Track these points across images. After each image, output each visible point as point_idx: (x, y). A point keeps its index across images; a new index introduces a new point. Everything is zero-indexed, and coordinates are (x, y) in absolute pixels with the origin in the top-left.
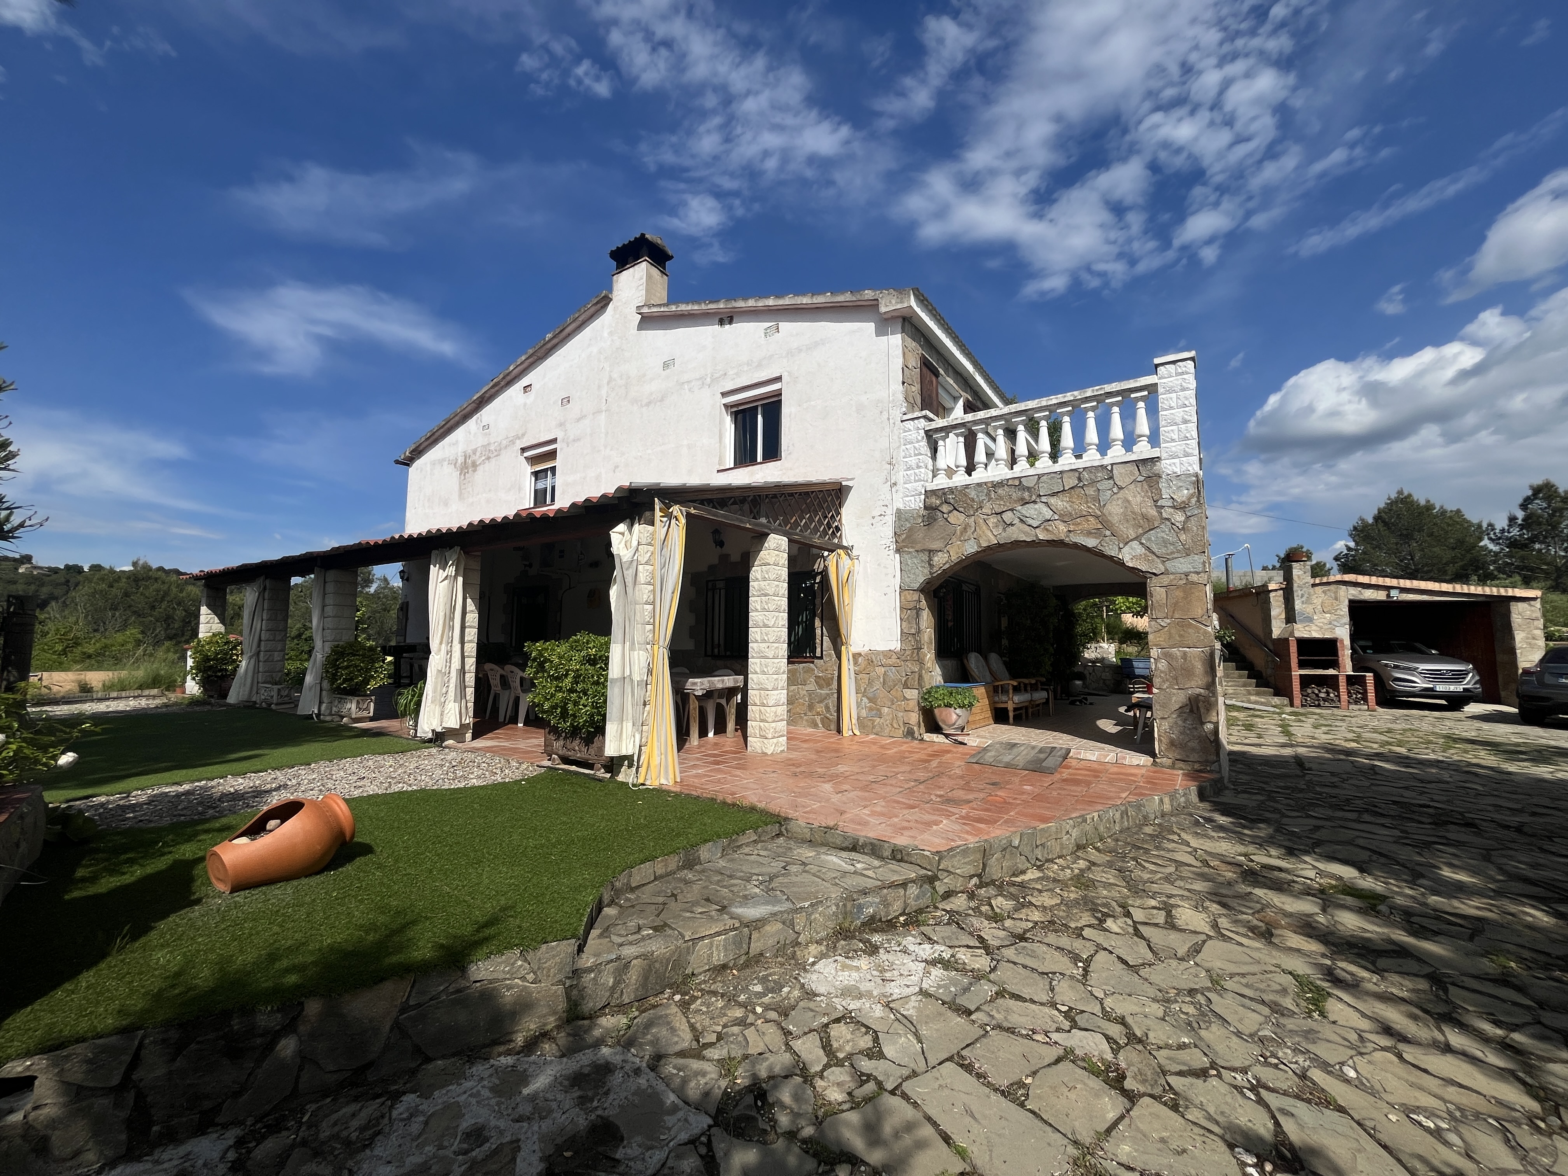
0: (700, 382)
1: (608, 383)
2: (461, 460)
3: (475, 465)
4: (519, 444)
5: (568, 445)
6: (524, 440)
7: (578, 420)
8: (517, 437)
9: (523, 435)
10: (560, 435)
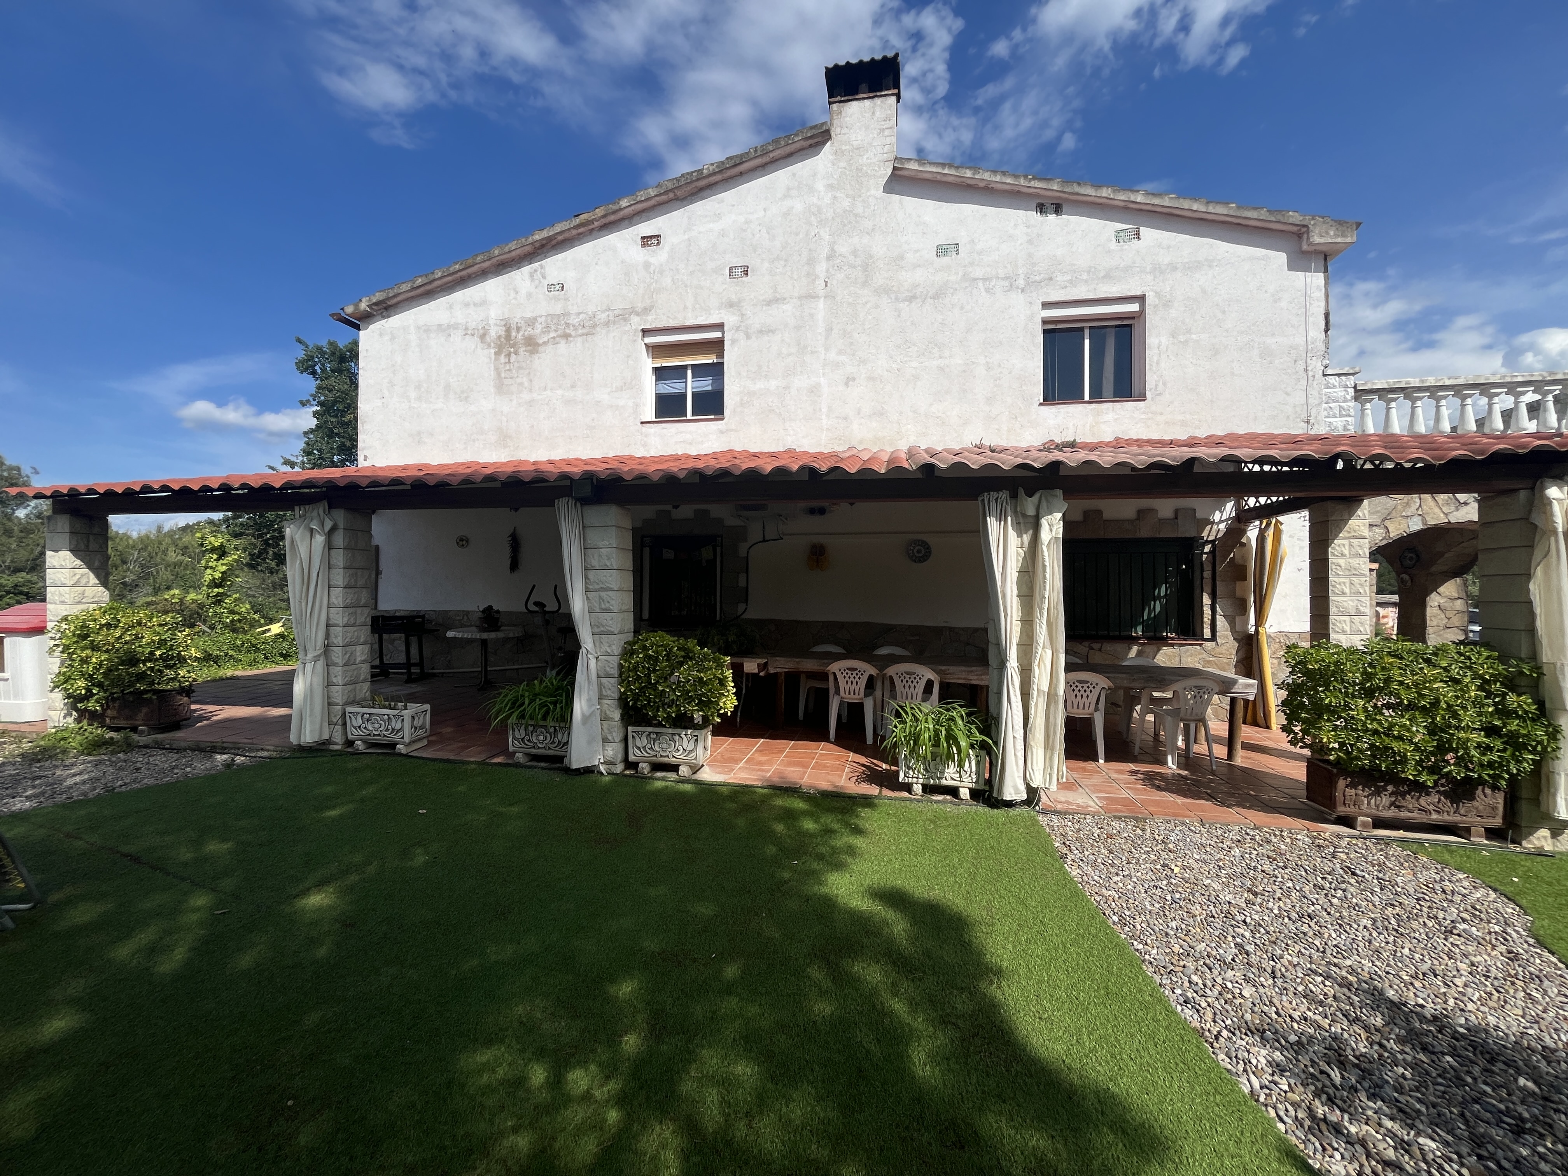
0: (1006, 283)
1: (829, 258)
2: (495, 332)
3: (532, 344)
4: (638, 323)
5: (748, 337)
6: (650, 318)
7: (769, 303)
8: (633, 311)
9: (647, 310)
10: (730, 319)
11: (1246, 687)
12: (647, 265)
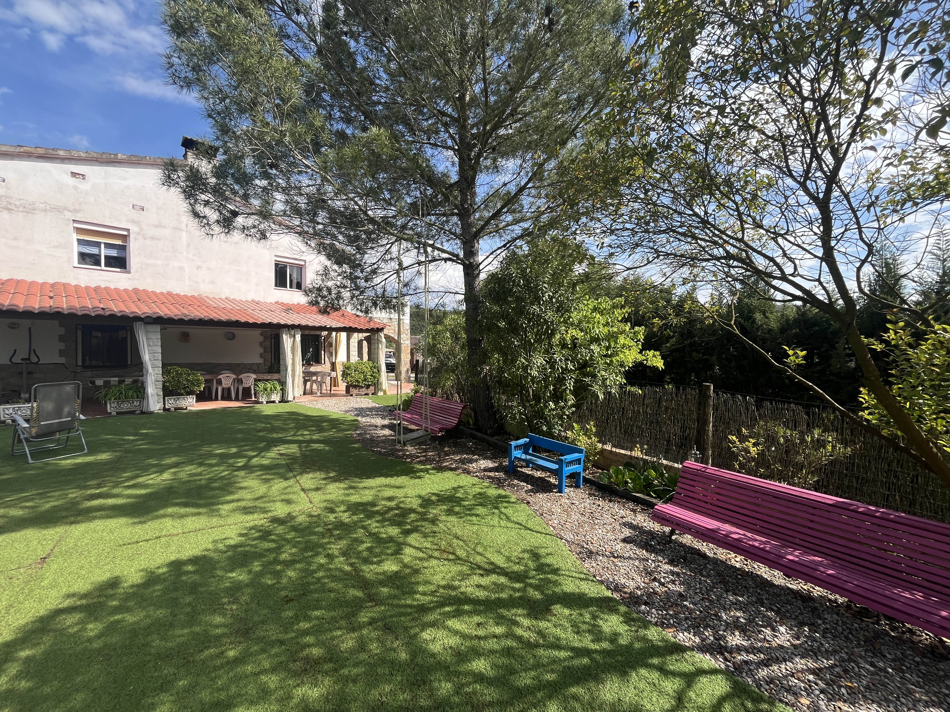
4: (70, 216)
5: (145, 239)
6: (78, 215)
7: (157, 226)
8: (66, 208)
9: (76, 211)
10: (134, 229)
11: (333, 374)
12: (76, 188)
